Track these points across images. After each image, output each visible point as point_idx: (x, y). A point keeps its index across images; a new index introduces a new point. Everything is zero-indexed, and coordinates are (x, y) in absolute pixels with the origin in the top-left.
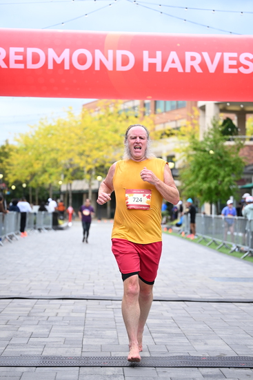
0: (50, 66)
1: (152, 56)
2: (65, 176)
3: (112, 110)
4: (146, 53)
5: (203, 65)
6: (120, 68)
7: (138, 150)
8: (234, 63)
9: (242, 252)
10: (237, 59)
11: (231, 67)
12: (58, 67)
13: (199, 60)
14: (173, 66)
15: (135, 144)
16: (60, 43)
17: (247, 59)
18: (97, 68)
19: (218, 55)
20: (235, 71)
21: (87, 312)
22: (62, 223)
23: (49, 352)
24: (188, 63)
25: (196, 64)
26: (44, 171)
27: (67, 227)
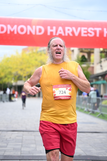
0: (9, 32)
1: (52, 28)
2: (15, 79)
3: (34, 51)
4: (49, 28)
5: (73, 33)
6: (38, 33)
7: (59, 54)
8: (86, 32)
9: (89, 111)
10: (87, 30)
11: (85, 33)
12: (12, 33)
13: (71, 30)
14: (60, 33)
15: (57, 50)
16: (12, 22)
17: (91, 30)
18: (28, 33)
19: (79, 29)
20: (86, 35)
21: (24, 136)
22: (13, 99)
23: (7, 154)
24: (67, 32)
25: (70, 32)
26: (6, 77)
27: (15, 101)
